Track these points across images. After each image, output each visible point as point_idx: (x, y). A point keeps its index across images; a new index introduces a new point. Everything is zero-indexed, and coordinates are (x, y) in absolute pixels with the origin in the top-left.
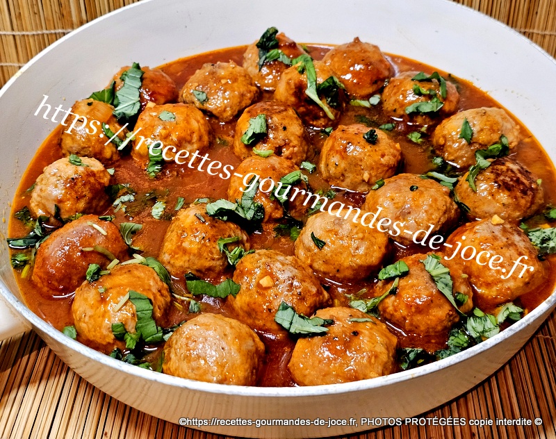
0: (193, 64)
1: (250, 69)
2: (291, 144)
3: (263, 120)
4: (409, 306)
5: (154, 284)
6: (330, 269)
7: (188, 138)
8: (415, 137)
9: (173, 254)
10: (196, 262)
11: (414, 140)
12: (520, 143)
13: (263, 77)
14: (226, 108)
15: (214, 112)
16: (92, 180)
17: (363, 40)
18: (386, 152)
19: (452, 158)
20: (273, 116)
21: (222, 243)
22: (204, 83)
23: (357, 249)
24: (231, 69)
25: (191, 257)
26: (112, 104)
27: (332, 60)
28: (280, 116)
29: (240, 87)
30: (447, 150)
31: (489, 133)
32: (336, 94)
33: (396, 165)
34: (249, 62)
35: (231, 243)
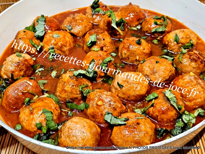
0: (64, 15)
1: (89, 16)
2: (107, 46)
3: (95, 36)
4: (159, 111)
5: (53, 105)
6: (125, 96)
7: (65, 44)
9: (61, 92)
10: (70, 95)
11: (155, 43)
13: (94, 19)
14: (79, 32)
15: (75, 34)
16: (26, 63)
18: (145, 48)
19: (171, 49)
20: (99, 35)
21: (81, 87)
22: (70, 22)
23: (136, 88)
24: (81, 16)
25: (68, 93)
26: (34, 31)
27: (121, 12)
28: (102, 35)
29: (85, 24)
30: (169, 47)
31: (186, 39)
32: (124, 25)
33: (149, 53)
34: (88, 13)
35: (84, 87)
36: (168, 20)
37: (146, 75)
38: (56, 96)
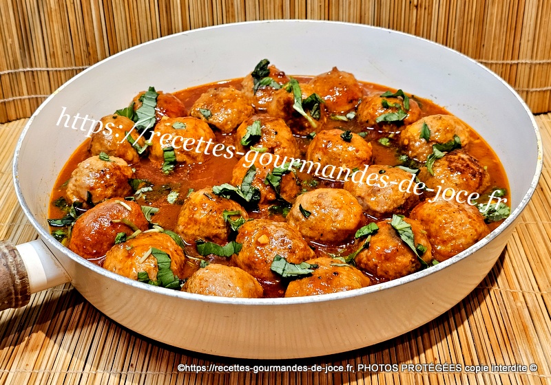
0: (196, 93)
1: (247, 93)
2: (282, 146)
3: (259, 125)
4: (379, 256)
5: (171, 246)
6: (315, 234)
8: (384, 141)
9: (187, 225)
10: (205, 230)
11: (383, 143)
12: (470, 143)
13: (258, 100)
14: (227, 121)
15: (217, 125)
16: (118, 172)
17: (340, 69)
18: (360, 148)
19: (415, 154)
20: (267, 123)
21: (226, 214)
22: (208, 104)
23: (337, 215)
24: (230, 92)
25: (201, 226)
26: (132, 120)
27: (315, 85)
28: (272, 124)
29: (238, 105)
30: (410, 149)
31: (444, 132)
32: (318, 108)
33: (368, 159)
34: (246, 88)
35: (234, 216)
36: (412, 100)
37: (359, 197)
38: (177, 233)
